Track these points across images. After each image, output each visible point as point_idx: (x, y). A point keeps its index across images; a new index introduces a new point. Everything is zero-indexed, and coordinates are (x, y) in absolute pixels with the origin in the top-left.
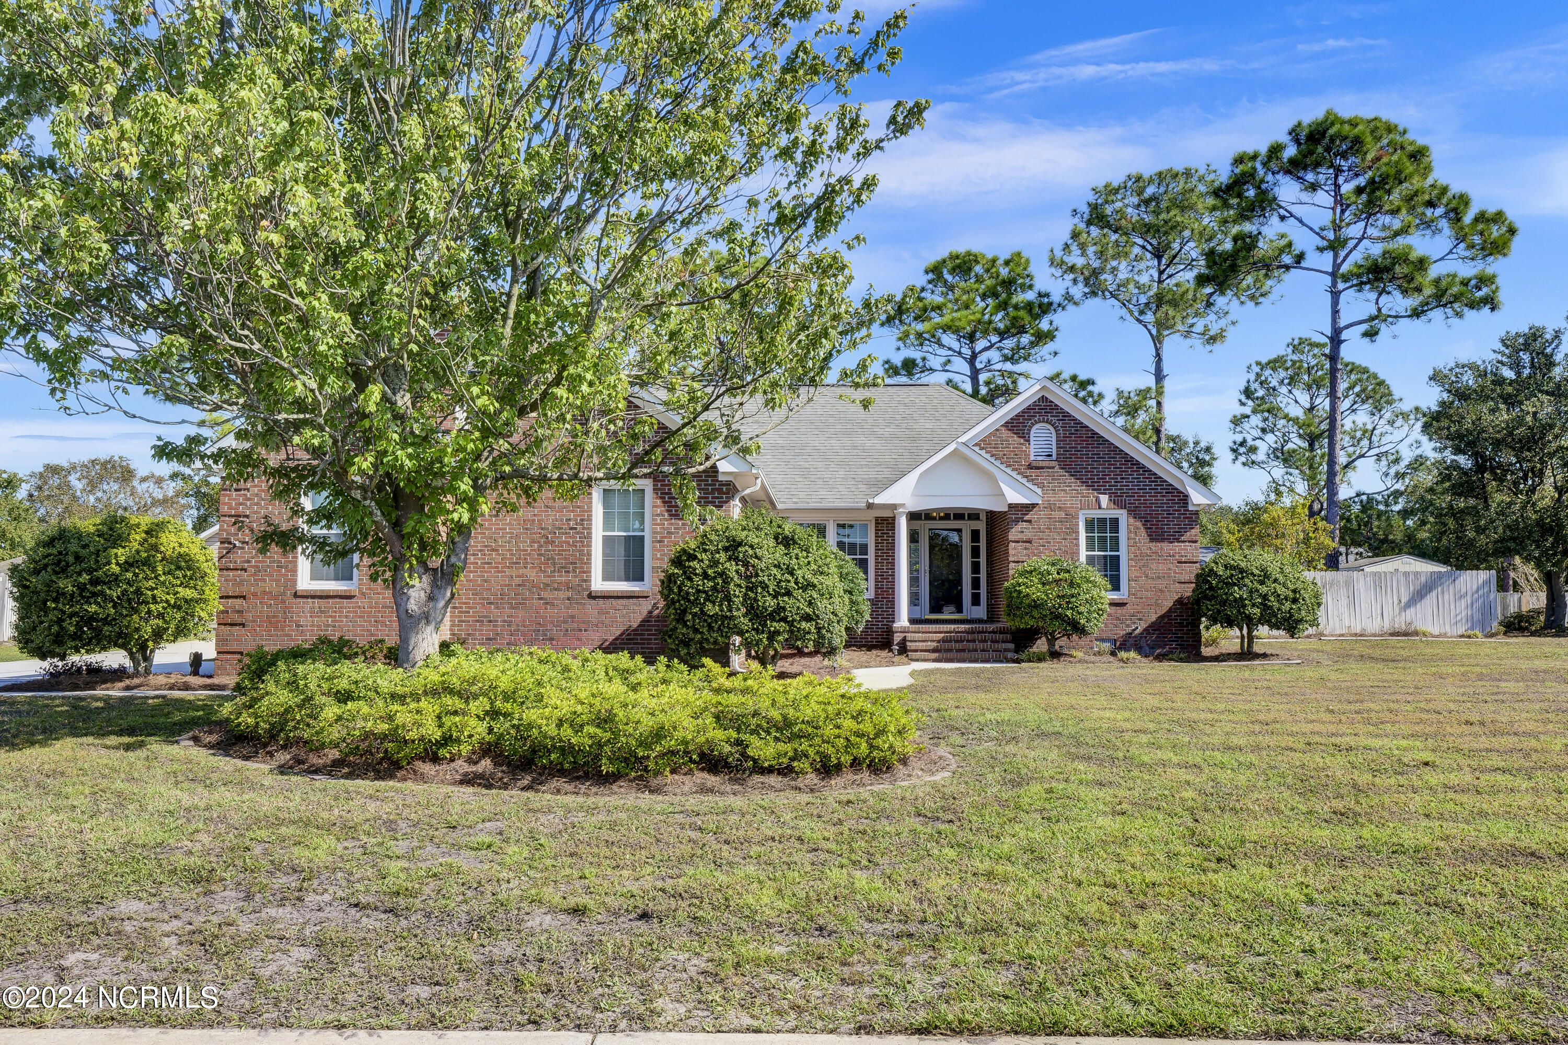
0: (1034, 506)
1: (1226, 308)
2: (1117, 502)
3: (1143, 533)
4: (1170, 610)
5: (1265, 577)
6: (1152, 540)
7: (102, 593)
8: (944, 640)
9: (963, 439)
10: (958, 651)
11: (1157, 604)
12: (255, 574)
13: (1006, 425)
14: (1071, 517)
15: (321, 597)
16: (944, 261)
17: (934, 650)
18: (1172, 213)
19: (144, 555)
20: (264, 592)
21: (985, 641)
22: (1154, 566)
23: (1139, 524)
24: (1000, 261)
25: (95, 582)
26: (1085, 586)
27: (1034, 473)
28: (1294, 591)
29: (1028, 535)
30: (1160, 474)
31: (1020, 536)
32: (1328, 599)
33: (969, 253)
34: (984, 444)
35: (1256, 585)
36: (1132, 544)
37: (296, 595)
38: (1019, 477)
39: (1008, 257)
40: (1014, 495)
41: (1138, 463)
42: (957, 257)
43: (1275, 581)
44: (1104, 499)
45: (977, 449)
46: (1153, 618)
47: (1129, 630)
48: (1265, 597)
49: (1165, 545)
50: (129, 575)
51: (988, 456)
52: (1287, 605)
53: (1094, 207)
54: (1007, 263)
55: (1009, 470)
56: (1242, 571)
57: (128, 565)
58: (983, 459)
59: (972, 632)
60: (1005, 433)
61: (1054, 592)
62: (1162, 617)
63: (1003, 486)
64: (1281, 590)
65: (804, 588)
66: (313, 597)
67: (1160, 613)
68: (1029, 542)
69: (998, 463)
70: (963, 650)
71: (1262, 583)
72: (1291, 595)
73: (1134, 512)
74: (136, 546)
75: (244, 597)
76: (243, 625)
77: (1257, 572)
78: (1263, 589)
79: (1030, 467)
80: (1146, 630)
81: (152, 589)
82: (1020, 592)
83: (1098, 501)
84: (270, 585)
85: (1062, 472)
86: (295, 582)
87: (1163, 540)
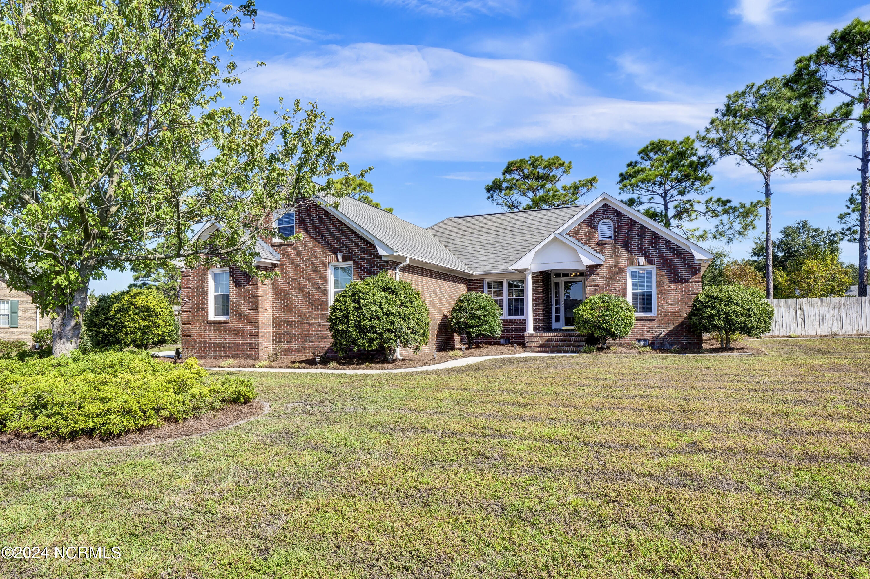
0: (600, 266)
1: (815, 153)
2: (649, 261)
3: (665, 279)
4: (682, 323)
5: (729, 301)
6: (671, 282)
7: (108, 324)
8: (549, 341)
9: (559, 231)
10: (554, 346)
11: (674, 319)
12: (194, 314)
13: (584, 222)
14: (623, 272)
15: (216, 323)
16: (647, 147)
17: (541, 346)
18: (770, 101)
19: (126, 306)
20: (197, 322)
21: (570, 341)
22: (672, 297)
23: (663, 273)
24: (678, 143)
25: (107, 319)
26: (616, 310)
27: (600, 248)
28: (749, 310)
29: (597, 282)
30: (676, 243)
31: (592, 283)
32: (777, 315)
33: (660, 141)
34: (572, 233)
35: (723, 307)
36: (659, 284)
37: (208, 323)
38: (592, 251)
39: (682, 140)
40: (587, 261)
41: (662, 238)
42: (653, 144)
43: (736, 304)
44: (642, 260)
45: (568, 237)
46: (672, 327)
47: (657, 334)
48: (727, 314)
49: (679, 285)
50: (118, 315)
51: (574, 240)
52: (743, 319)
53: (728, 106)
54: (681, 143)
55: (585, 247)
56: (715, 298)
57: (118, 312)
58: (571, 241)
59: (564, 336)
60: (584, 227)
61: (596, 313)
62: (677, 327)
63: (581, 256)
64: (738, 309)
65: (388, 315)
66: (214, 323)
67: (676, 324)
68: (598, 286)
69: (579, 244)
70: (556, 346)
71: (726, 305)
72: (746, 312)
73: (660, 267)
74: (125, 303)
75: (190, 324)
76: (190, 336)
77: (723, 298)
78: (727, 309)
79: (598, 244)
80: (667, 334)
81: (128, 321)
82: (579, 314)
83: (638, 261)
84: (199, 319)
85: (616, 246)
86: (207, 317)
87: (678, 282)
